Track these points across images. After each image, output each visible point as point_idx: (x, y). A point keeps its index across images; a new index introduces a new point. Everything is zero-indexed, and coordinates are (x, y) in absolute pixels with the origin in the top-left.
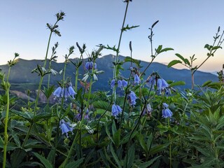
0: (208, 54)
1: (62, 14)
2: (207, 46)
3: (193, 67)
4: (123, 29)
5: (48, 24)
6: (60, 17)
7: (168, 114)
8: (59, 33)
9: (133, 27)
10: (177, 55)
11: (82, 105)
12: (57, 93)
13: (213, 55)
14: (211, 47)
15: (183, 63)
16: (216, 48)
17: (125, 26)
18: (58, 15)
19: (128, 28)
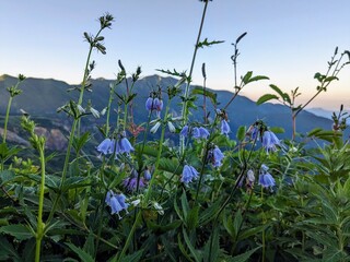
0: (318, 88)
1: (109, 18)
2: (317, 76)
3: (295, 106)
4: (199, 45)
5: (85, 34)
6: (106, 22)
7: (269, 182)
8: (104, 49)
9: (214, 42)
10: (272, 86)
11: (141, 167)
12: (104, 148)
13: (325, 89)
14: (324, 77)
15: (281, 99)
16: (331, 79)
17: (202, 41)
18: (102, 19)
19: (206, 43)
